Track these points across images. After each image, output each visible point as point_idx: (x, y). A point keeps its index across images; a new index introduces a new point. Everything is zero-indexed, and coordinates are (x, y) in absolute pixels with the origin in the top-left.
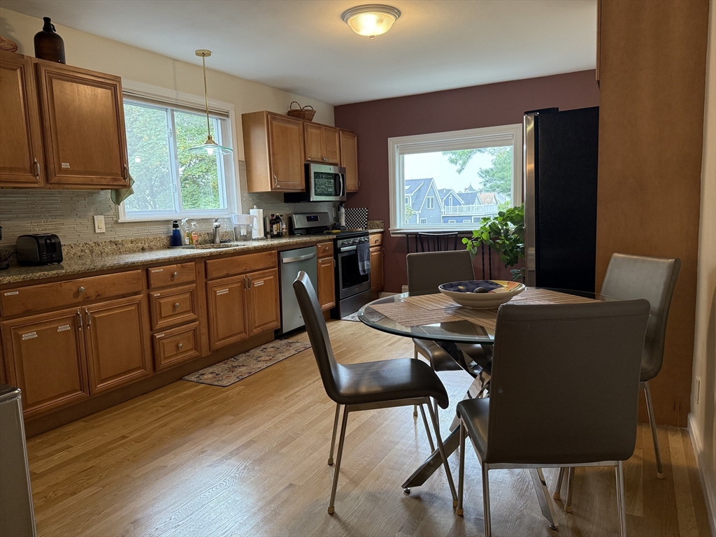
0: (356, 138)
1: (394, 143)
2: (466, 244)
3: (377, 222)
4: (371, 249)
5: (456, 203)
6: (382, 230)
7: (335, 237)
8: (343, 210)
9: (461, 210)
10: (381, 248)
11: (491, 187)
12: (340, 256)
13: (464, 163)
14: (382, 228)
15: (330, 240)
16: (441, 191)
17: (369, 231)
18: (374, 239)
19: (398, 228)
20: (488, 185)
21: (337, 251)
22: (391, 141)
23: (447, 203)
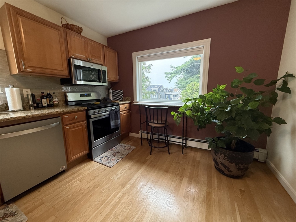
0: (117, 54)
1: (136, 56)
2: (174, 115)
3: (128, 98)
4: (121, 113)
5: (168, 91)
6: (129, 102)
7: (86, 108)
8: (111, 91)
9: (170, 93)
10: (129, 111)
11: (178, 87)
12: (91, 121)
13: (171, 80)
14: (130, 101)
15: (82, 111)
16: (165, 88)
17: (120, 103)
18: (123, 107)
19: (138, 101)
20: (177, 86)
21: (89, 117)
22: (134, 54)
23: (166, 91)
